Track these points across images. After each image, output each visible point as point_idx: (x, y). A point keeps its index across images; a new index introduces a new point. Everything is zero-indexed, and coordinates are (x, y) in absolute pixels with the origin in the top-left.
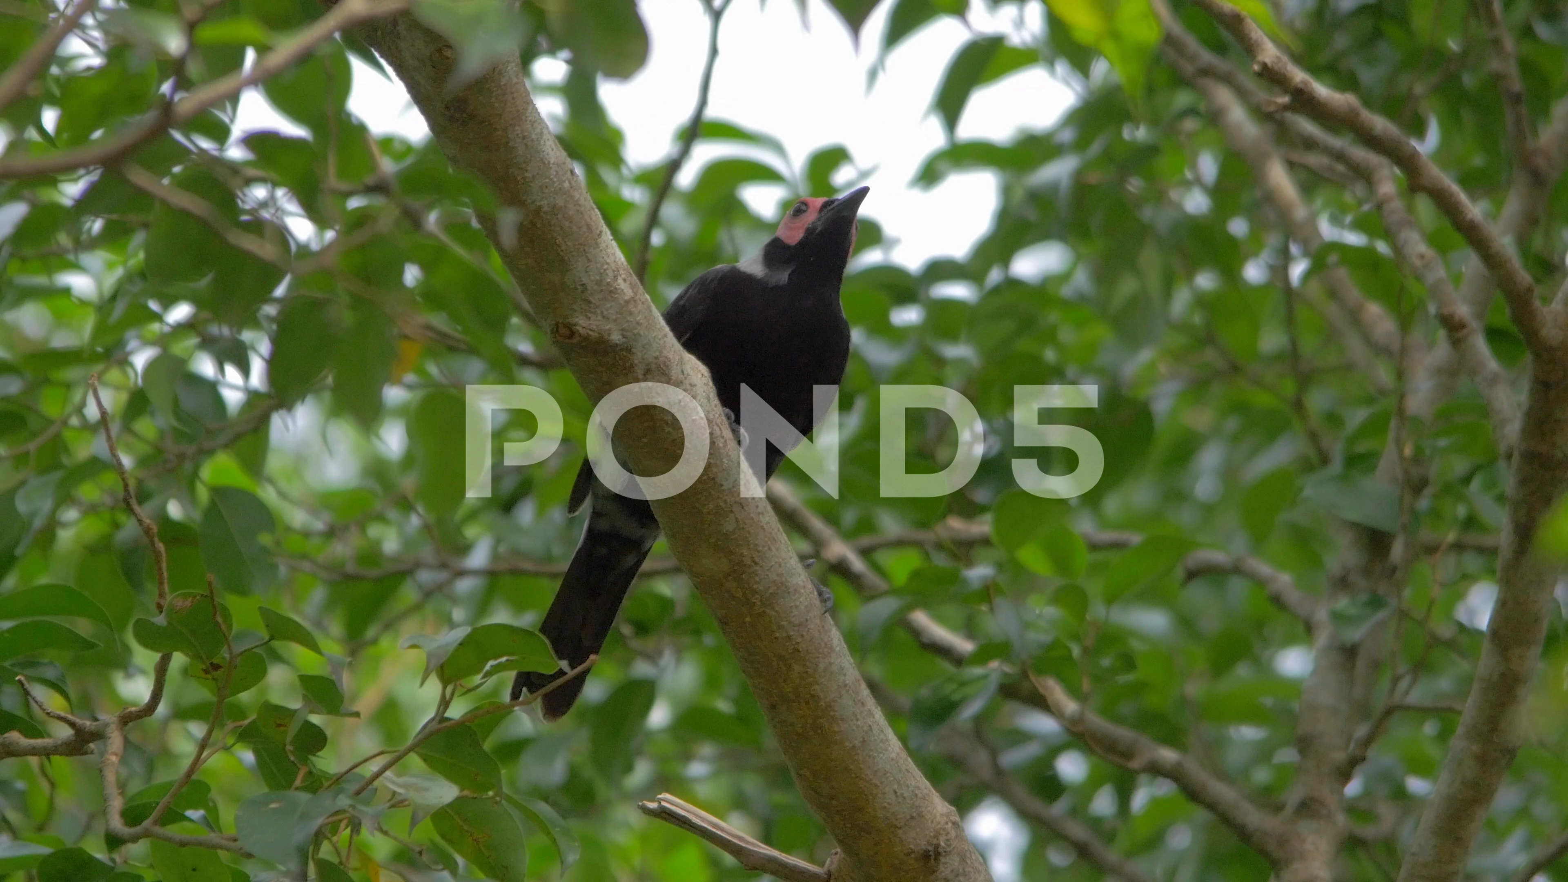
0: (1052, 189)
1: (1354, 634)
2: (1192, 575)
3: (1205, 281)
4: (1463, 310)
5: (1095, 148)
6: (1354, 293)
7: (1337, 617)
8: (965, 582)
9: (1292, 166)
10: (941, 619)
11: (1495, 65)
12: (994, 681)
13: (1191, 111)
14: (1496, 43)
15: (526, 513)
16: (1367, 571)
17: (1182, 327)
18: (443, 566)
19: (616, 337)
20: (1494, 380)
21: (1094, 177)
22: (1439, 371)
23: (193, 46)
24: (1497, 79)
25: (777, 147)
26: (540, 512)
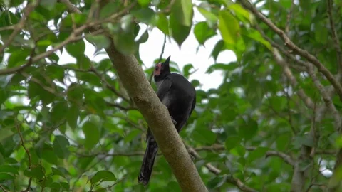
0: (238, 74)
1: (304, 169)
2: (268, 156)
3: (269, 95)
4: (329, 98)
5: (247, 65)
6: (304, 95)
7: (300, 165)
8: (220, 157)
9: (291, 67)
10: (213, 165)
11: (335, 46)
12: (225, 179)
13: (267, 57)
14: (335, 41)
15: (121, 143)
16: (306, 155)
17: (264, 104)
18: (104, 154)
19: (148, 100)
20: (336, 113)
21: (247, 71)
22: (322, 112)
23: (36, 46)
24: (336, 49)
25: (176, 64)
26: (125, 143)
